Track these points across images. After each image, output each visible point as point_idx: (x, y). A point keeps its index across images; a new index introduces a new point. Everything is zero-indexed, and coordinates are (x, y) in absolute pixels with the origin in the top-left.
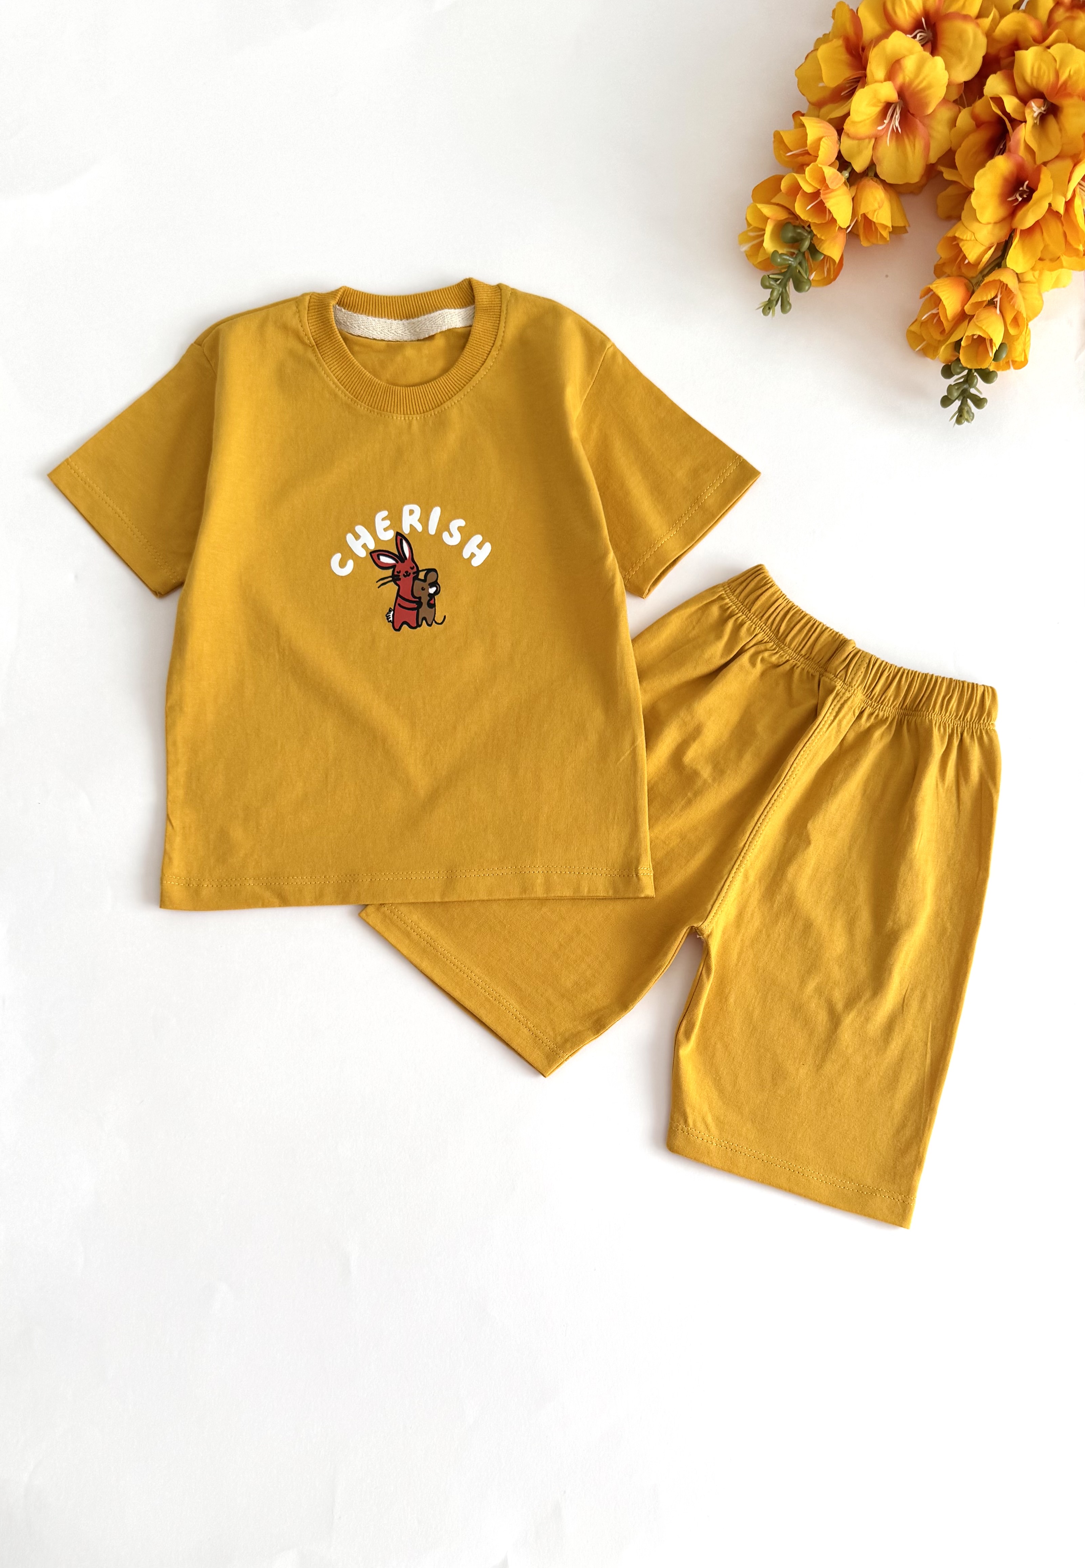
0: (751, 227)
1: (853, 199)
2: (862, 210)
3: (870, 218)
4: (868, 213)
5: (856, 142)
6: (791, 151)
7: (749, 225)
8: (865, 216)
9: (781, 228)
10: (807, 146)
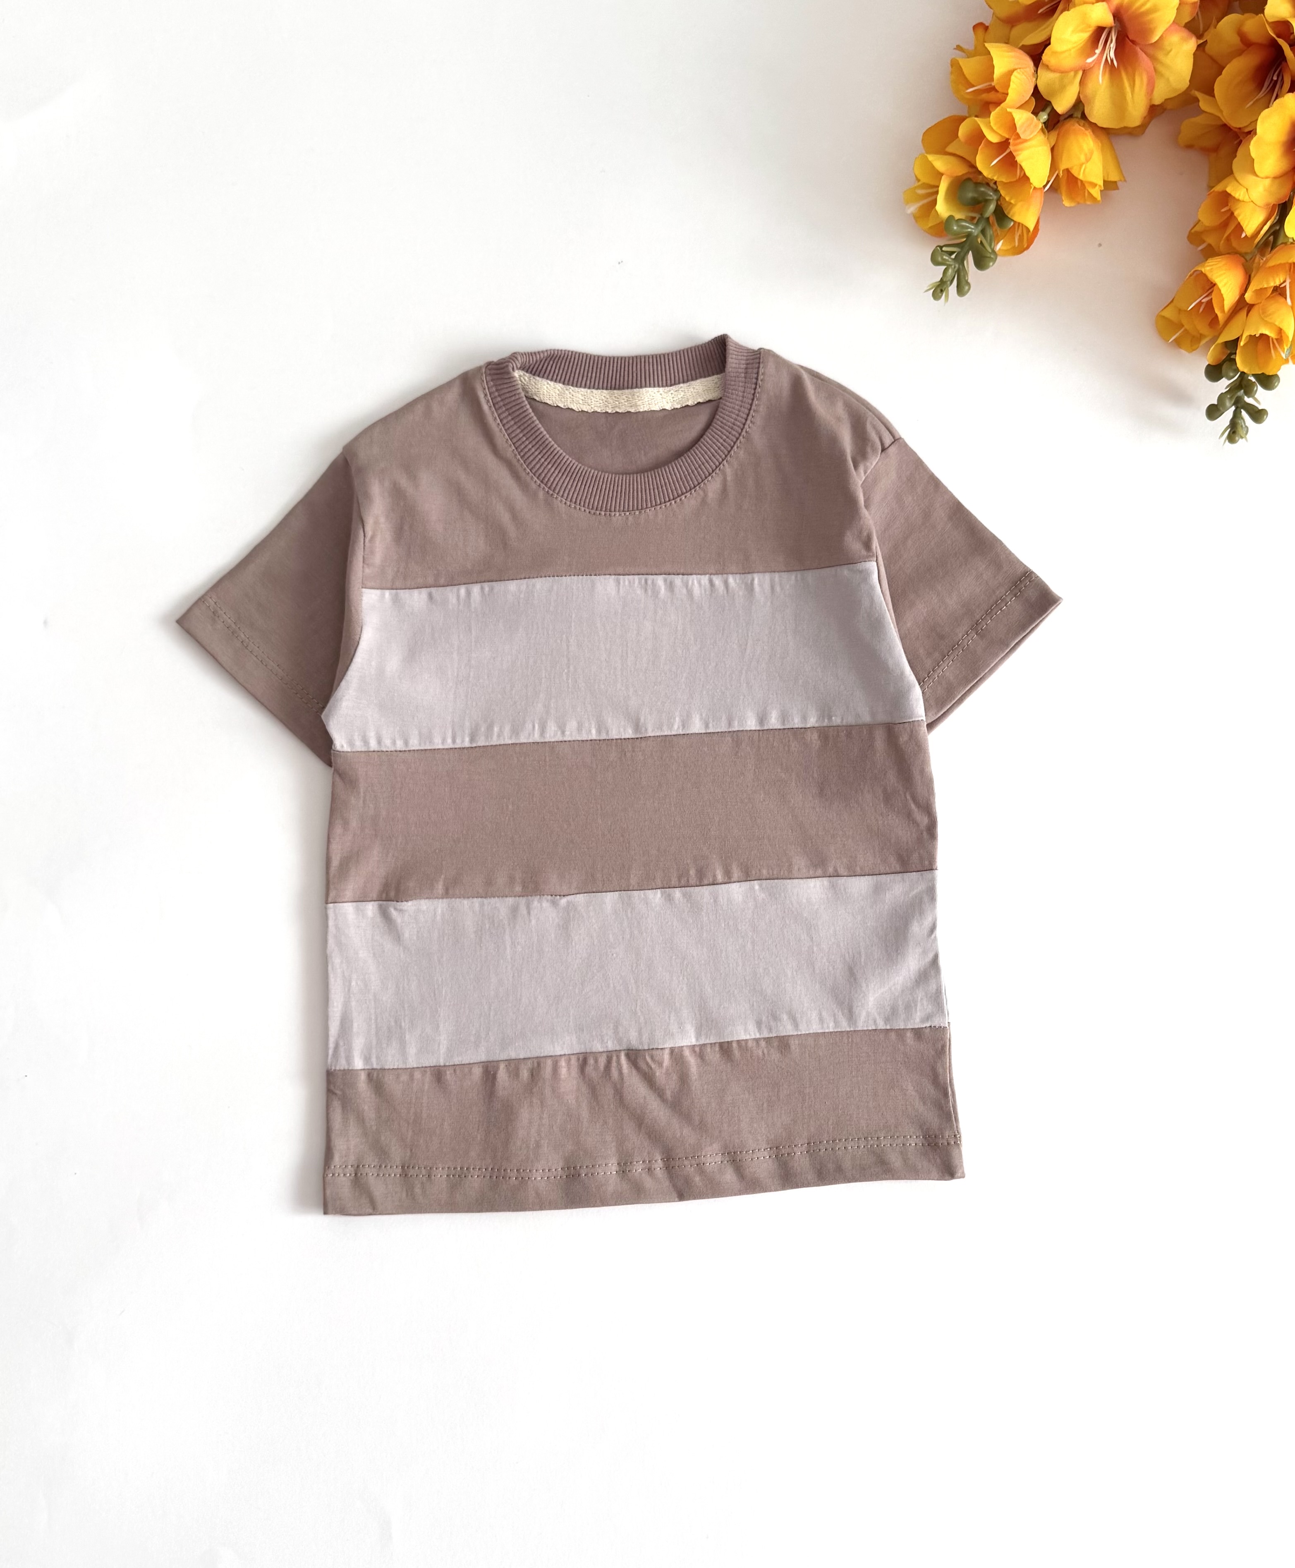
0: (920, 183)
1: (1052, 149)
2: (1063, 166)
3: (1076, 174)
4: (1071, 168)
5: (1057, 75)
6: (973, 86)
7: (919, 180)
8: (1068, 171)
9: (959, 186)
10: (993, 81)
